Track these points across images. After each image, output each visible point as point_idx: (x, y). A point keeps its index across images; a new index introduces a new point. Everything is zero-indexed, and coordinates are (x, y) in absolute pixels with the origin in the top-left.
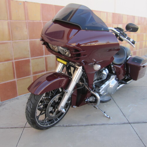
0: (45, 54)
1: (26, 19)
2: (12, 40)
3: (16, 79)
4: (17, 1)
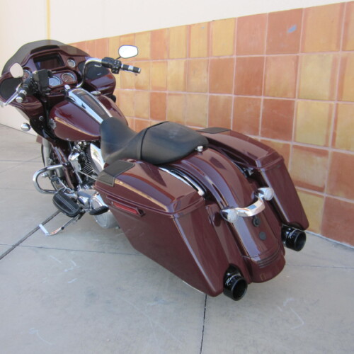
4: (199, 24)
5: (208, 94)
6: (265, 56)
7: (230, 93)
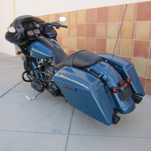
1: (76, 23)
4: (73, 11)
5: (77, 37)
6: (96, 23)
7: (84, 37)
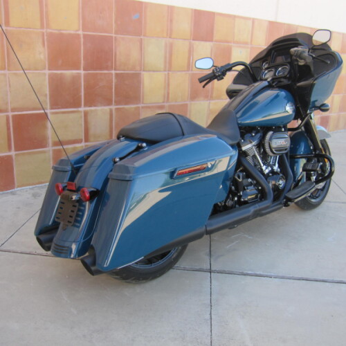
0: (85, 105)
1: (42, 26)
2: (8, 70)
3: (13, 153)
5: (47, 72)
6: (114, 35)
